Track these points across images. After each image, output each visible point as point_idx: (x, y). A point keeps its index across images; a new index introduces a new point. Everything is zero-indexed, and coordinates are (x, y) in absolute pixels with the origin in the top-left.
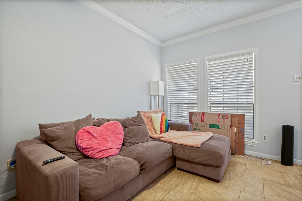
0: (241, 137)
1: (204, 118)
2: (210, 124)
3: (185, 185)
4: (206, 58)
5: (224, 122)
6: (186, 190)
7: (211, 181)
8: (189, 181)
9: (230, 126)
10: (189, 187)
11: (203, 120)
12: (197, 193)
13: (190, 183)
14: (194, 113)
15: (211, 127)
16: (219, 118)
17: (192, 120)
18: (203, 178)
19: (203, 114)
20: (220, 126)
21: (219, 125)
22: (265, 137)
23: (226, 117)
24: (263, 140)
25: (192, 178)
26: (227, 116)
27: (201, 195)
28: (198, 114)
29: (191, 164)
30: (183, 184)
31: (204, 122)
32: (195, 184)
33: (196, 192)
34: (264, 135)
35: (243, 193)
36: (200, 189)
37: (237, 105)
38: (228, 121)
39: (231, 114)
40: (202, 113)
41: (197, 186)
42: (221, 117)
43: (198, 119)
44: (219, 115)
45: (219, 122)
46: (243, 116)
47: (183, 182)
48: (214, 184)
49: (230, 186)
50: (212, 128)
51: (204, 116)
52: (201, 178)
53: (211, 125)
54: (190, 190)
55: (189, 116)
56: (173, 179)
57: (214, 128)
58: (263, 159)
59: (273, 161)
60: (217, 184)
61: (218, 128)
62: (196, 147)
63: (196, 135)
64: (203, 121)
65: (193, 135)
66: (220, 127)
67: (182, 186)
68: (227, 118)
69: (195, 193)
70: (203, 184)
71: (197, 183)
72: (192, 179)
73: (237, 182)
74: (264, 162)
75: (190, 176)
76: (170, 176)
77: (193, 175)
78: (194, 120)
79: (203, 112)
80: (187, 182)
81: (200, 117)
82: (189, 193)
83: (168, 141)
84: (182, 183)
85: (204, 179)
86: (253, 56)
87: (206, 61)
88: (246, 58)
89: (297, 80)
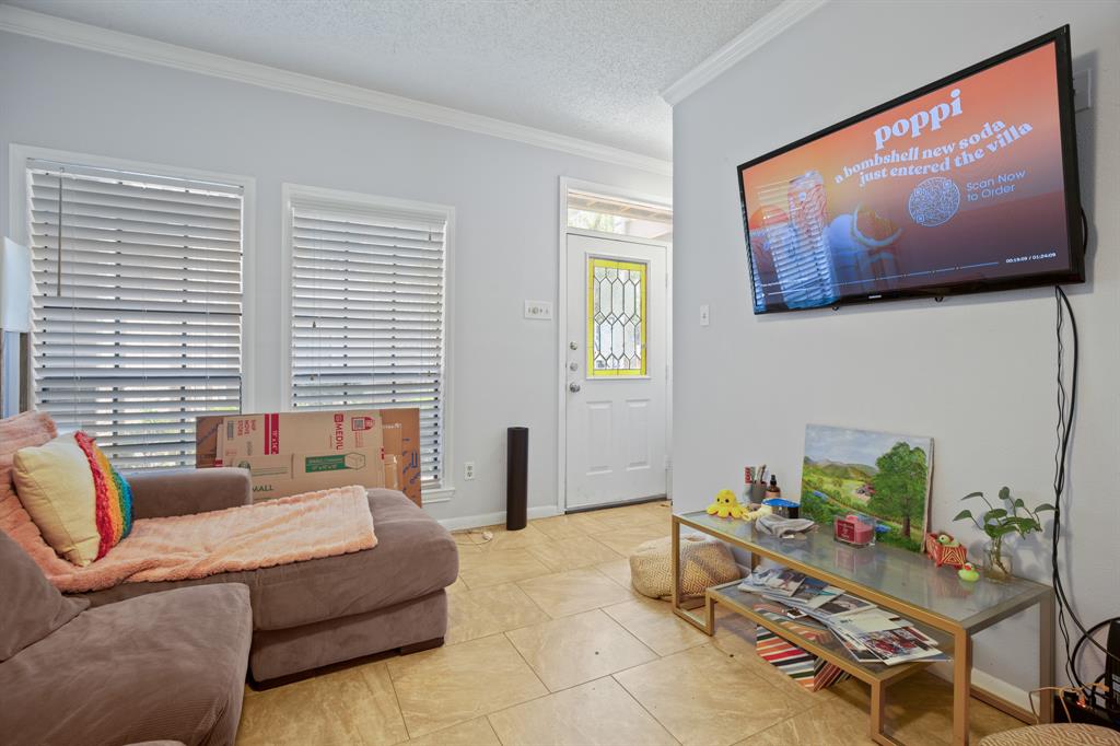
0: (412, 481)
1: (276, 438)
2: (307, 459)
3: (356, 722)
4: (288, 189)
5: (358, 444)
6: (380, 734)
7: (416, 655)
8: (354, 699)
9: (380, 453)
10: (374, 718)
11: (271, 446)
12: (420, 715)
13: (363, 703)
14: (225, 420)
15: (314, 468)
16: (339, 431)
17: (215, 455)
18: (385, 661)
19: (273, 421)
20: (346, 458)
21: (343, 457)
22: (470, 468)
23: (364, 422)
24: (467, 477)
25: (351, 684)
26: (367, 419)
27: (436, 712)
28: (247, 423)
29: (338, 631)
30: (346, 723)
31: (277, 452)
32: (380, 694)
33: (412, 714)
34: (468, 464)
35: (511, 633)
36: (414, 698)
37: (389, 381)
38: (374, 438)
39: (381, 411)
40: (267, 416)
41: (393, 695)
42: (346, 425)
43: (249, 443)
44: (339, 418)
45: (340, 444)
46: (414, 414)
47: (336, 720)
48: (434, 657)
49: (473, 635)
50: (318, 470)
51: (276, 427)
52: (381, 664)
53: (311, 461)
54: (386, 722)
55: (195, 440)
56: (282, 738)
57: (328, 469)
58: (469, 532)
59: (493, 528)
60: (439, 650)
61: (342, 466)
62: (361, 550)
63: (310, 509)
64: (273, 450)
65: (299, 513)
66: (347, 465)
67: (348, 732)
68: (368, 428)
69: (411, 718)
70: (405, 679)
71: (384, 687)
72: (354, 686)
73: (476, 618)
74: (476, 538)
75: (336, 684)
76: (258, 735)
77: (342, 672)
78: (227, 453)
79: (271, 411)
80: (348, 708)
81: (258, 436)
82: (394, 732)
83: (204, 569)
84: (339, 722)
85: (393, 664)
86: (444, 231)
87: (289, 204)
88: (425, 232)
89: (531, 315)
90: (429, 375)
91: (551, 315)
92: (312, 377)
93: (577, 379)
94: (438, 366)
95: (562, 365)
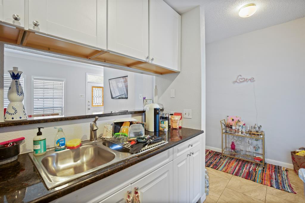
4: (33, 77)
26: (49, 115)
86: (63, 83)
87: (33, 79)
88: (59, 83)
89: (80, 97)
90: (61, 107)
91: (85, 96)
92: (38, 109)
93: (90, 107)
94: (62, 106)
95: (87, 105)
